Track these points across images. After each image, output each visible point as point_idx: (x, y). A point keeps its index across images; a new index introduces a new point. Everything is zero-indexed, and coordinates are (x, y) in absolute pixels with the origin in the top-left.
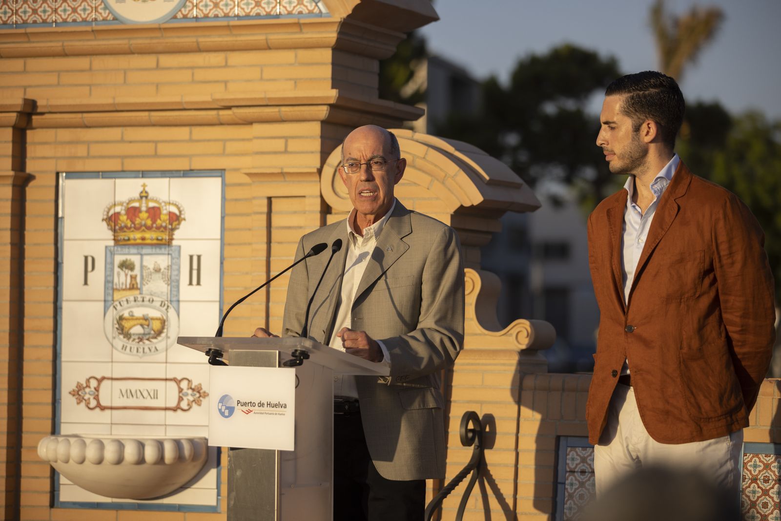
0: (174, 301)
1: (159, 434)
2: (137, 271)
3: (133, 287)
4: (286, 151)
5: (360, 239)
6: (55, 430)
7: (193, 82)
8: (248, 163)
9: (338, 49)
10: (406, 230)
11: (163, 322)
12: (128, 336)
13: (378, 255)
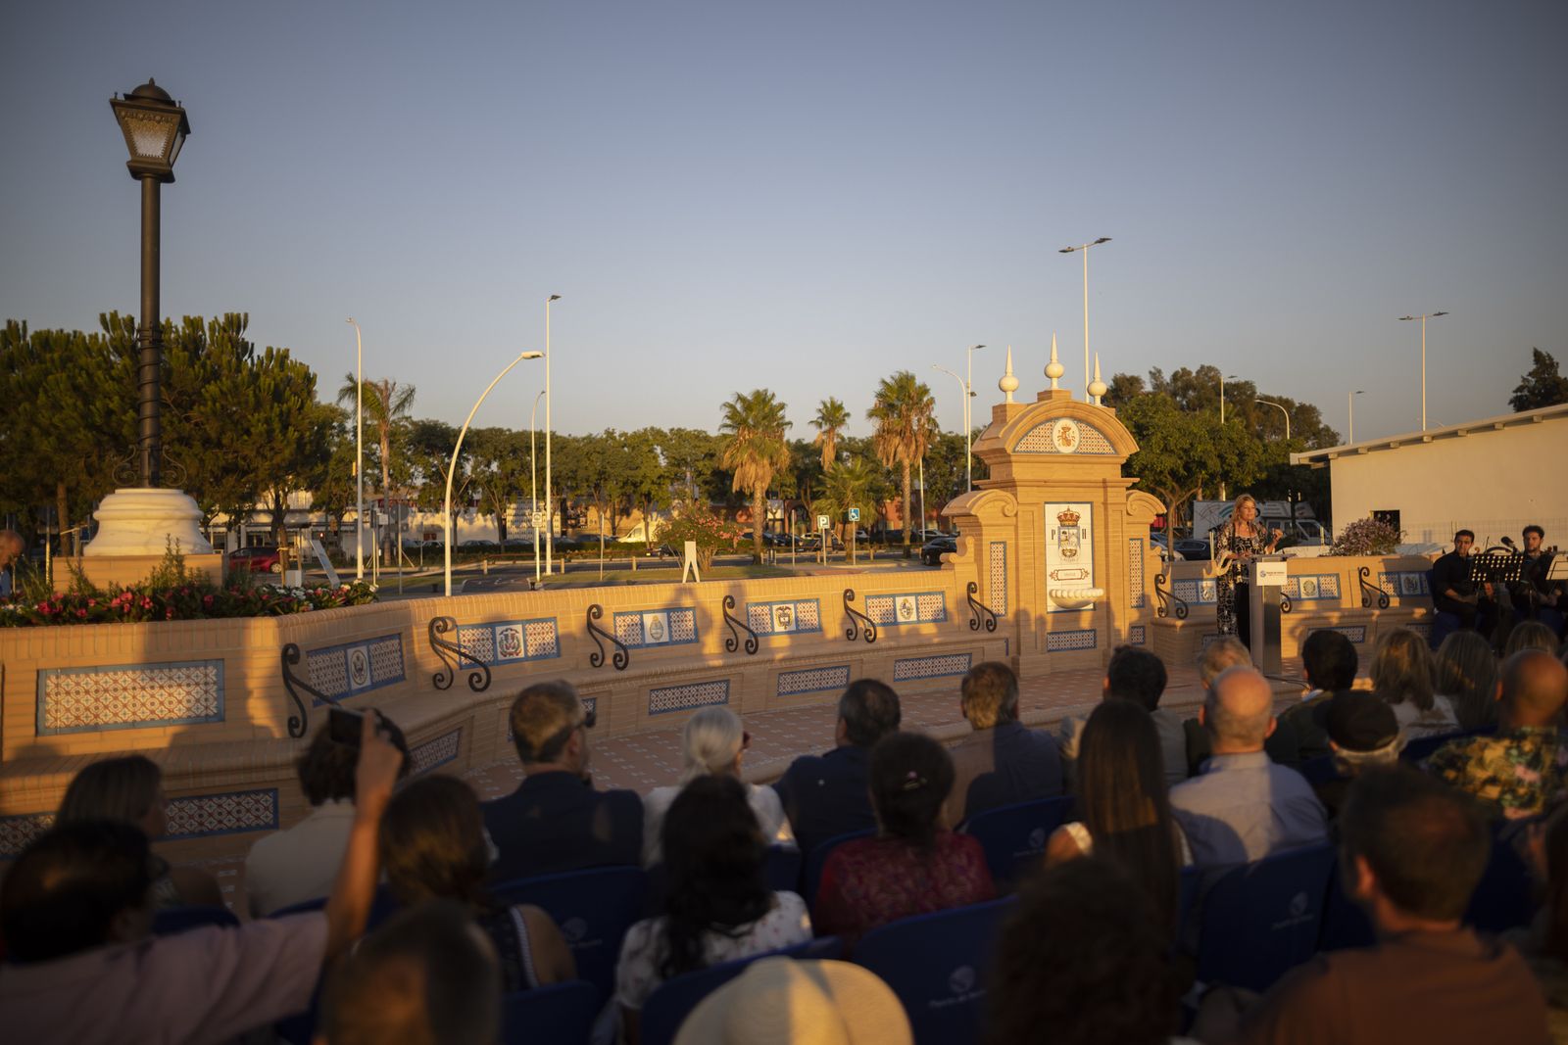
0: (1078, 544)
2: (1067, 535)
3: (1066, 540)
4: (1117, 497)
7: (1083, 473)
8: (1101, 500)
11: (1076, 551)
12: (1066, 556)
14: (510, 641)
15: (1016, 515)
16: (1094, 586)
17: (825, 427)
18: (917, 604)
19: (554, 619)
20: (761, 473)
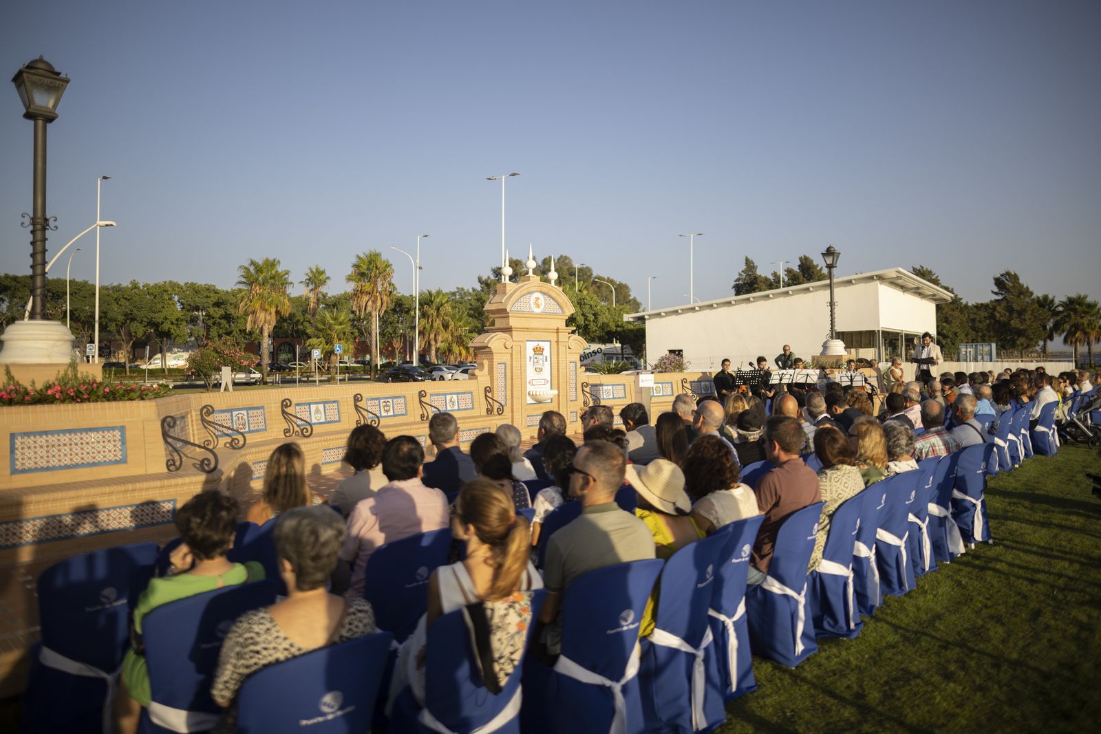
0: (543, 365)
2: (538, 359)
3: (537, 362)
4: (562, 338)
7: (546, 324)
11: (542, 368)
12: (537, 371)
14: (241, 421)
15: (512, 347)
16: (551, 389)
17: (311, 287)
18: (458, 399)
19: (262, 407)
20: (268, 318)
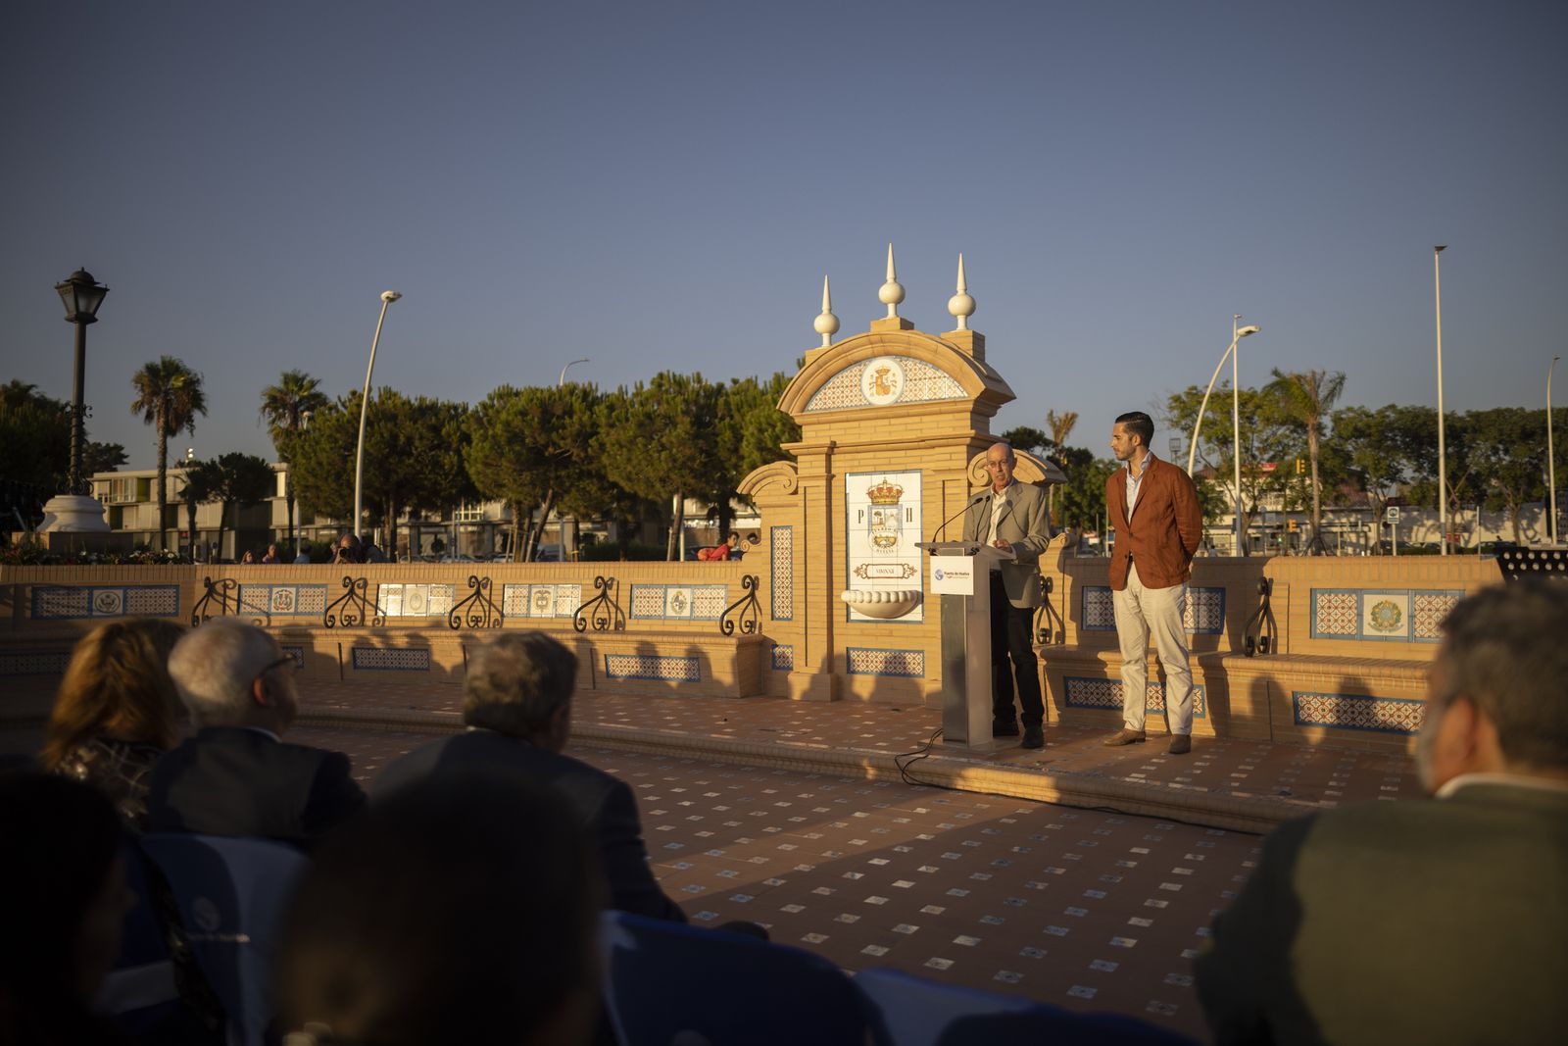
0: (900, 529)
1: (896, 589)
2: (883, 516)
3: (881, 523)
4: (951, 460)
5: (998, 497)
6: (847, 588)
7: (906, 430)
8: (933, 466)
9: (973, 412)
10: (1020, 491)
11: (895, 539)
12: (879, 545)
13: (1009, 503)
14: (284, 599)
15: (798, 492)
18: (693, 598)
19: (324, 586)
